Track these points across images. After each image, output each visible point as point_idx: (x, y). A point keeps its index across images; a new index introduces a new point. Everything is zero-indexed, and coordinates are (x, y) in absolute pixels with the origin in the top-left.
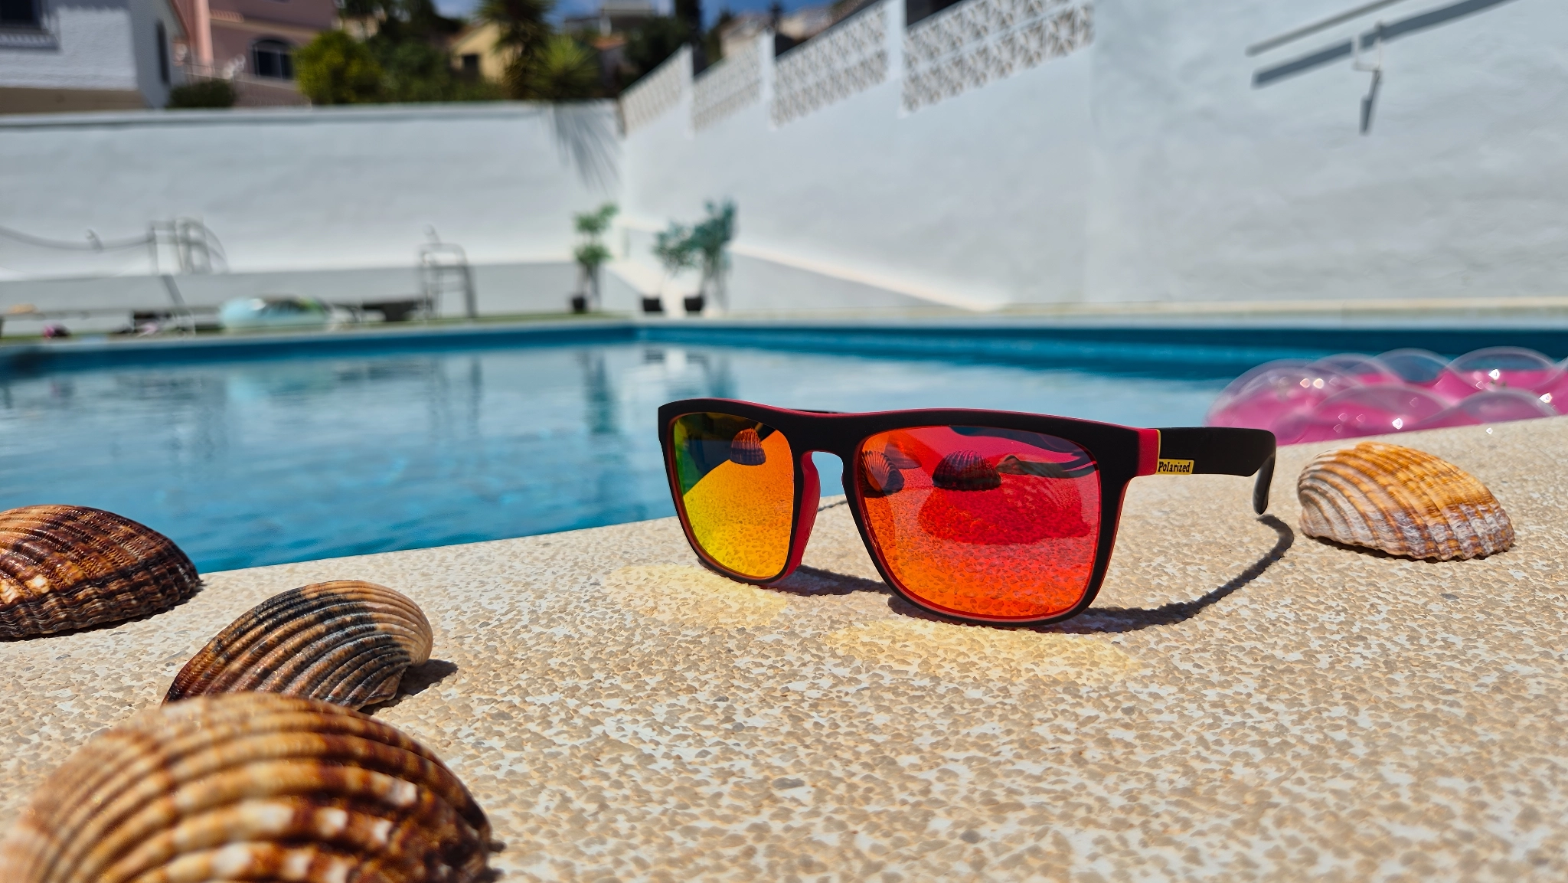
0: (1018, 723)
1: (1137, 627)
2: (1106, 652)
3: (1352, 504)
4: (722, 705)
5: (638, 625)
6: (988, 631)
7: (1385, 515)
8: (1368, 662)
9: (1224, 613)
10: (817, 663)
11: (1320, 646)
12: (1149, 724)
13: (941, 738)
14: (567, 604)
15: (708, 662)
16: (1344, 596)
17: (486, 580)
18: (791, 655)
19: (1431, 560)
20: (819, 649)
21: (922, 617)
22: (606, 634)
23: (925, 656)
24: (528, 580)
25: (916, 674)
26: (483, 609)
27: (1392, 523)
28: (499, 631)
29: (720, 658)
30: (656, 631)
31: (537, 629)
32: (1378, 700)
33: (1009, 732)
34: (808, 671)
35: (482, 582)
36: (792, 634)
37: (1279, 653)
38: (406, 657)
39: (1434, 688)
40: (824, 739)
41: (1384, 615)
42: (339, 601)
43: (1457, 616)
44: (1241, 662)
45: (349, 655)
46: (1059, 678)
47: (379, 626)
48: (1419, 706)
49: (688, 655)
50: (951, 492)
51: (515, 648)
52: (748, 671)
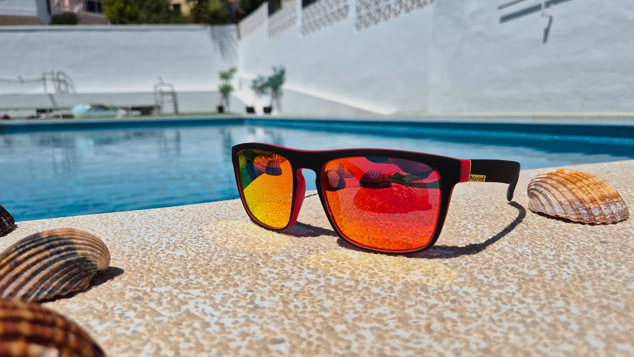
0: (397, 307)
1: (456, 255)
2: (441, 269)
3: (555, 197)
4: (250, 294)
5: (216, 251)
6: (383, 256)
7: (571, 203)
8: (570, 276)
9: (497, 249)
10: (300, 272)
11: (546, 267)
12: (464, 310)
13: (358, 315)
14: (185, 239)
15: (247, 270)
16: (553, 241)
17: (149, 227)
18: (288, 268)
19: (592, 224)
20: (302, 264)
21: (353, 249)
22: (201, 255)
23: (353, 269)
24: (169, 227)
25: (348, 279)
26: (145, 241)
27: (574, 206)
28: (149, 253)
29: (253, 269)
30: (224, 254)
31: (167, 252)
32: (578, 297)
33: (393, 312)
34: (295, 276)
35: (147, 228)
36: (290, 256)
37: (526, 271)
38: (95, 267)
39: (606, 291)
40: (299, 314)
41: (574, 252)
42: (59, 239)
43: (609, 252)
44: (508, 275)
45: (62, 267)
46: (418, 282)
47: (79, 252)
48: (600, 301)
49: (238, 267)
50: (368, 189)
51: (154, 261)
52: (266, 276)
